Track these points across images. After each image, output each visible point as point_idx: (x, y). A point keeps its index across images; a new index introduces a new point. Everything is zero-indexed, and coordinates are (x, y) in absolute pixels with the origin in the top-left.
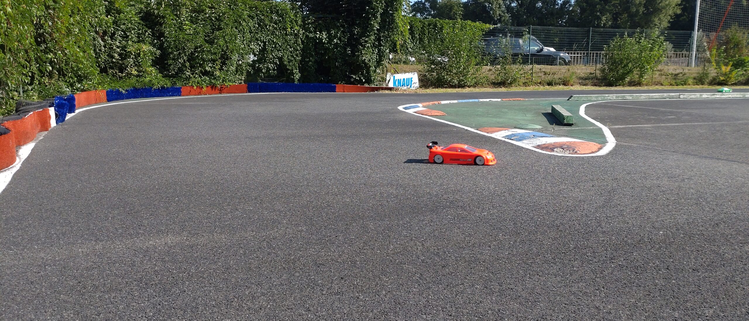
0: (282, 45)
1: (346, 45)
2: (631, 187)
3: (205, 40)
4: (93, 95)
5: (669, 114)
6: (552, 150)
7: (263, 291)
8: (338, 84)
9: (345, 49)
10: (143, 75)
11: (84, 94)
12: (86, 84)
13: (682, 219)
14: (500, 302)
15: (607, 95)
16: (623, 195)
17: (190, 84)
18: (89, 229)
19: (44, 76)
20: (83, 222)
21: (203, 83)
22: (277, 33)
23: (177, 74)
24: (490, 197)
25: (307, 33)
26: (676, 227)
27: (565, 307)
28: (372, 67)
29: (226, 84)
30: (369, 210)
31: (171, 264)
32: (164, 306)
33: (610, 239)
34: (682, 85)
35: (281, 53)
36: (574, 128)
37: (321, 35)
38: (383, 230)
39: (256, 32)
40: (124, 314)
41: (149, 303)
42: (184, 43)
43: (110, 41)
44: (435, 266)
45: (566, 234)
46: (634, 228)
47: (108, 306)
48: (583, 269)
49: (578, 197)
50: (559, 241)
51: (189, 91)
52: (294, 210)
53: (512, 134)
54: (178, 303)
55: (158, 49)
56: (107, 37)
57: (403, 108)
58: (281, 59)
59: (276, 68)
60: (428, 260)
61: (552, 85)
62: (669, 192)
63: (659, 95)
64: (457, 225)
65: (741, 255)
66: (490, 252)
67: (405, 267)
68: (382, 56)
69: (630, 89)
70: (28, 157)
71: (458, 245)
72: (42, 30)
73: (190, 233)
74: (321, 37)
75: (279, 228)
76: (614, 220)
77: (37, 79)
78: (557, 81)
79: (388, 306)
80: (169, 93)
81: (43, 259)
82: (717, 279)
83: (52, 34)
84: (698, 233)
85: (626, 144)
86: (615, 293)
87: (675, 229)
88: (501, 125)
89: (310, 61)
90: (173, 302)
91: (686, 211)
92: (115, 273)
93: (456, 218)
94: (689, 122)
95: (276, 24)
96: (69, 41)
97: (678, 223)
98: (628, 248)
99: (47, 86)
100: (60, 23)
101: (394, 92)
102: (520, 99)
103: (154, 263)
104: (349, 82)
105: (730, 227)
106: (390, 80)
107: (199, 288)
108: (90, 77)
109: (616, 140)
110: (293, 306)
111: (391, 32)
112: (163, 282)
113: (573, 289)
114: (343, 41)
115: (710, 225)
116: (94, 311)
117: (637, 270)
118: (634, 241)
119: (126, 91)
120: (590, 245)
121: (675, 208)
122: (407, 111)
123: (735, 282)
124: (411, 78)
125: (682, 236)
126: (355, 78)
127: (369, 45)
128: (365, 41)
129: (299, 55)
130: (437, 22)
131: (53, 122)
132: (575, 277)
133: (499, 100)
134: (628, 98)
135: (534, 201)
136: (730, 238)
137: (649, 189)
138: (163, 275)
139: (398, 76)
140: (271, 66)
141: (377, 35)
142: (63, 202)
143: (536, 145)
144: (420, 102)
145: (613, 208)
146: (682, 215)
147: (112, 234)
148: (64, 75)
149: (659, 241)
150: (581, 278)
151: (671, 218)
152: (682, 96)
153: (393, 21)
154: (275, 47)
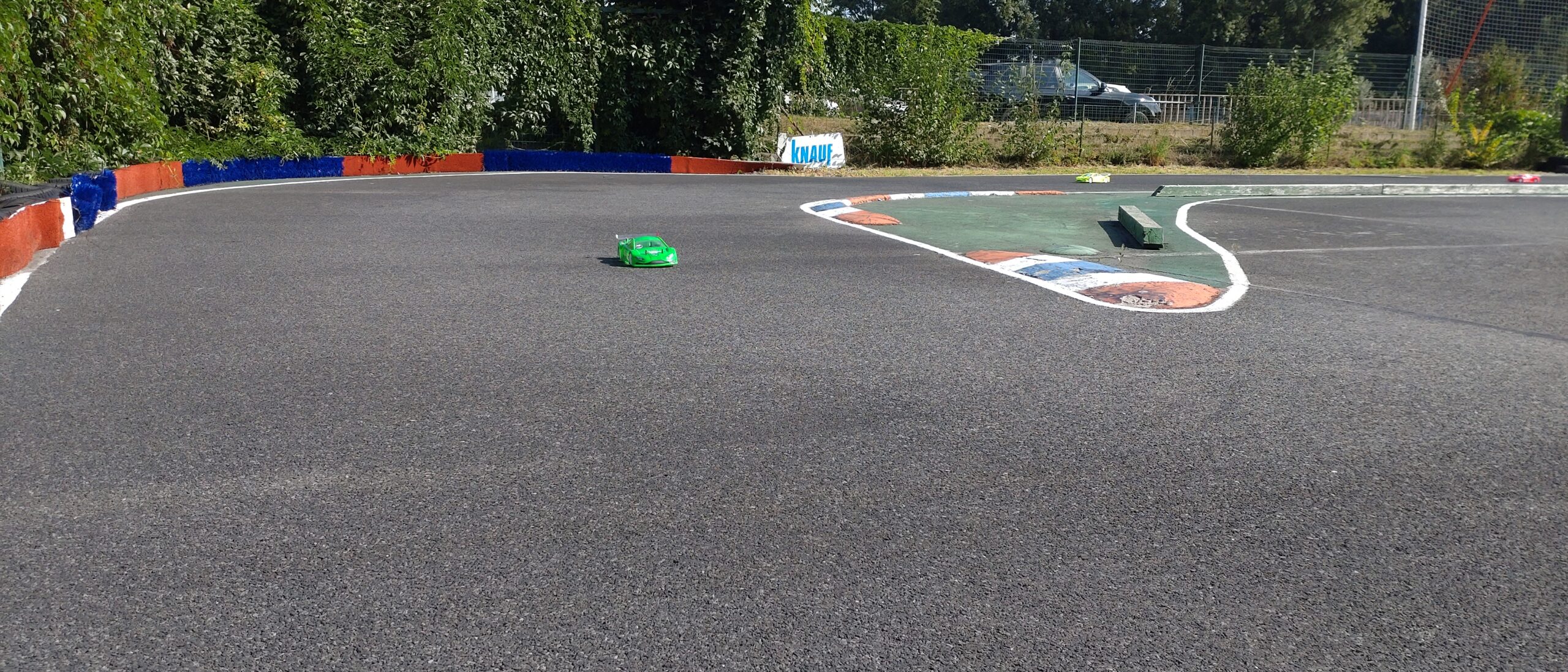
0: (557, 71)
1: (692, 74)
2: (1275, 377)
3: (395, 58)
4: (154, 172)
5: (1360, 227)
6: (1117, 299)
7: (510, 588)
8: (675, 155)
9: (692, 82)
10: (260, 130)
11: (135, 170)
12: (140, 149)
13: (1377, 444)
14: (1001, 613)
15: (1234, 186)
16: (1260, 393)
17: (362, 152)
18: (143, 456)
19: (49, 130)
20: (131, 442)
21: (390, 149)
22: (548, 46)
23: (334, 129)
24: (986, 396)
25: (611, 48)
26: (1365, 461)
27: (1133, 623)
28: (748, 121)
29: (439, 153)
30: (734, 420)
31: (317, 530)
32: (301, 618)
33: (1230, 484)
34: (1389, 166)
35: (555, 88)
36: (1164, 255)
37: (640, 52)
38: (763, 463)
39: (502, 44)
40: (217, 634)
41: (270, 612)
42: (350, 63)
43: (191, 58)
44: (869, 538)
45: (1139, 474)
46: (1279, 463)
47: (183, 617)
48: (1171, 546)
49: (1168, 397)
50: (1124, 487)
51: (360, 166)
52: (579, 420)
53: (1036, 265)
54: (333, 611)
55: (294, 75)
56: (184, 49)
57: (812, 208)
58: (554, 101)
59: (544, 120)
60: (855, 526)
61: (1122, 163)
62: (1354, 388)
63: (1341, 188)
64: (917, 453)
65: (1494, 521)
66: (982, 509)
67: (807, 539)
68: (769, 98)
69: (1282, 174)
70: (16, 302)
71: (916, 494)
72: (46, 33)
73: (358, 466)
74: (640, 55)
75: (546, 457)
76: (1239, 446)
77: (34, 136)
78: (1133, 155)
79: (769, 620)
80: (317, 170)
81: (45, 517)
82: (1445, 568)
83: (67, 41)
84: (1410, 473)
85: (1268, 288)
86: (1236, 595)
87: (1362, 465)
88: (1013, 247)
89: (616, 105)
90: (320, 610)
91: (1388, 427)
92: (198, 549)
93: (914, 439)
94: (1402, 243)
95: (545, 26)
96: (103, 58)
97: (1370, 453)
98: (1265, 502)
99: (55, 151)
100: (83, 19)
101: (794, 174)
102: (1053, 192)
103: (282, 527)
104: (697, 149)
105: (1476, 462)
106: (784, 148)
107: (376, 581)
108: (148, 135)
109: (1249, 280)
110: (573, 620)
111: (787, 47)
112: (300, 567)
113: (1152, 587)
114: (687, 65)
115: (1435, 456)
116: (153, 628)
117: (1283, 547)
118: (1278, 489)
119: (226, 163)
120: (1188, 495)
121: (1365, 422)
122: (820, 214)
123: (1482, 574)
124: (830, 145)
125: (1376, 478)
126: (712, 143)
127: (742, 74)
128: (733, 65)
129: (593, 94)
130: (885, 28)
131: (68, 229)
132: (1155, 561)
133: (1011, 193)
134: (1276, 192)
135: (1077, 404)
136: (1475, 484)
137: (1313, 381)
138: (299, 554)
139: (802, 141)
140: (534, 115)
141: (759, 52)
142: (89, 399)
143: (1085, 288)
144: (848, 195)
145: (1239, 420)
146: (1379, 436)
147: (192, 467)
148: (93, 130)
149: (1330, 489)
150: (1168, 566)
151: (1355, 443)
152: (1387, 191)
153: (792, 24)
154: (544, 75)
